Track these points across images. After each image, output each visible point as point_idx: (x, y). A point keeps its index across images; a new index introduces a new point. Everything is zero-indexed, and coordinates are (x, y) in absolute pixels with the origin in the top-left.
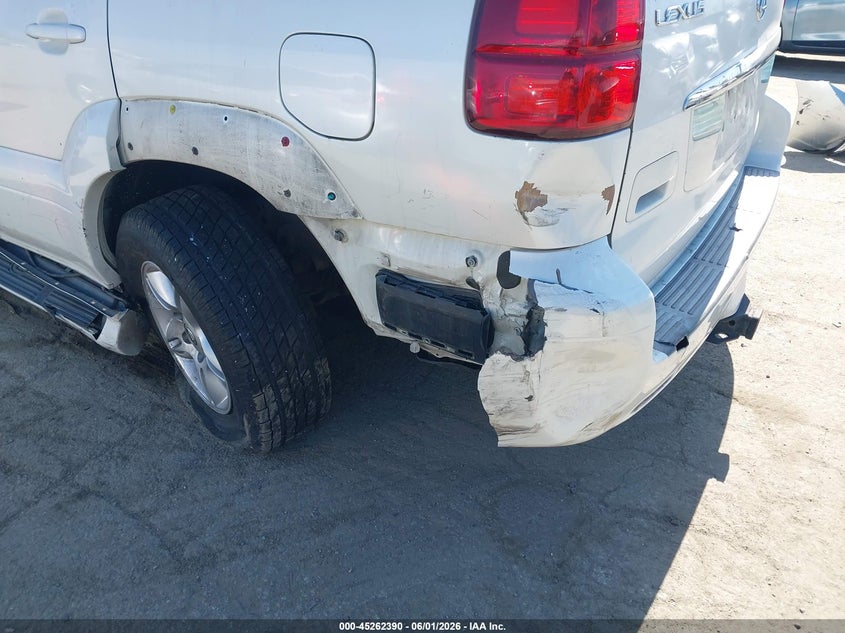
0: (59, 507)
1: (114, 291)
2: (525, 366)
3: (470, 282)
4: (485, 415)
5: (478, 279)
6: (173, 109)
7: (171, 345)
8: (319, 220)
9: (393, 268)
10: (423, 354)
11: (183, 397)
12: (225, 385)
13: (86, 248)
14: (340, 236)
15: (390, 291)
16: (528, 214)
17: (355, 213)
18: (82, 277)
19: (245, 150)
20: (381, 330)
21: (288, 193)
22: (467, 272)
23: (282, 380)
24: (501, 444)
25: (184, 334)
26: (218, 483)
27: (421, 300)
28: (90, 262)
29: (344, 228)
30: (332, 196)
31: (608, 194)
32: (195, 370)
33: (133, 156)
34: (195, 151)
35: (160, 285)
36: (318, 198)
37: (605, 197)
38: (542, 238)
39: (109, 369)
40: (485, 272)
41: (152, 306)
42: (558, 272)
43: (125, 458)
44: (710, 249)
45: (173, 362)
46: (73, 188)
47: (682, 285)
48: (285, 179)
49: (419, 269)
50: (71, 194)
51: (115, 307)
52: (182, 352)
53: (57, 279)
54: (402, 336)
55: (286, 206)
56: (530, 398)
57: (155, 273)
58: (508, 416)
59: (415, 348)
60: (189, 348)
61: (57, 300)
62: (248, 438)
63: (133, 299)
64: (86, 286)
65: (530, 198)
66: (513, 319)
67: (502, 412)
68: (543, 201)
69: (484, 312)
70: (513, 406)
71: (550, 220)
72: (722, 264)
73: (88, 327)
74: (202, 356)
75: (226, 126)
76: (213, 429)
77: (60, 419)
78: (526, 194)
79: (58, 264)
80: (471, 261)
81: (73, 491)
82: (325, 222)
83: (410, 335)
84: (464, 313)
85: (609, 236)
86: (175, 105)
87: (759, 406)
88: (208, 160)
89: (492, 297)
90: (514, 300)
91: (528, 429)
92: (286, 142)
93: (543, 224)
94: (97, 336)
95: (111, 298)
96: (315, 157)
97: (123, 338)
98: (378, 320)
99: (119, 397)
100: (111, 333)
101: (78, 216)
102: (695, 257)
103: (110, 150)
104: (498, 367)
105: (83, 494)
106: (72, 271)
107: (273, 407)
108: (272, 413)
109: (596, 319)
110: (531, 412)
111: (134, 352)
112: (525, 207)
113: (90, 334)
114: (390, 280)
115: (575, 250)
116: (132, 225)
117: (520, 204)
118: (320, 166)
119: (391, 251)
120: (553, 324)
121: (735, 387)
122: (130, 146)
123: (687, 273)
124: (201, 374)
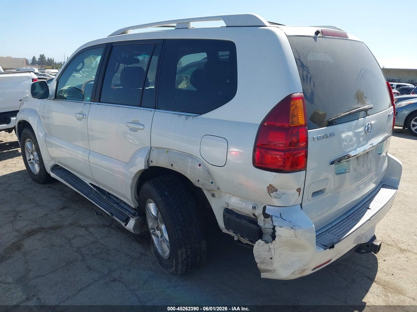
0: (106, 283)
1: (135, 209)
2: (269, 246)
3: (254, 215)
4: (256, 264)
5: (256, 214)
6: (167, 152)
7: (151, 231)
8: (207, 190)
9: (229, 208)
10: (239, 241)
11: (152, 252)
12: (168, 248)
13: (130, 193)
14: (213, 195)
15: (228, 216)
16: (271, 194)
17: (218, 189)
18: (125, 203)
19: (187, 166)
20: (225, 231)
21: (198, 181)
22: (253, 211)
23: (188, 246)
24: (262, 277)
25: (157, 227)
26: (161, 283)
27: (237, 220)
28: (130, 198)
29: (215, 193)
30: (212, 183)
31: (299, 190)
32: (159, 241)
33: (152, 165)
34: (172, 165)
35: (152, 207)
36: (208, 183)
37: (297, 191)
38: (276, 202)
39: (127, 239)
40: (259, 212)
41: (148, 216)
42: (280, 214)
43: (130, 270)
44: (355, 215)
45: (151, 238)
46: (130, 172)
47: (338, 227)
48: (198, 176)
49: (237, 209)
50: (129, 175)
51: (134, 215)
52: (155, 234)
53: (116, 203)
54: (231, 233)
55: (197, 185)
56: (271, 258)
57: (151, 204)
58: (264, 264)
59: (236, 238)
60: (158, 233)
61: (114, 211)
62: (174, 268)
63: (141, 212)
64: (125, 207)
65: (271, 189)
66: (268, 229)
67: (262, 263)
68: (276, 190)
69: (258, 226)
70: (266, 261)
71: (278, 196)
72: (357, 221)
73: (123, 222)
74: (162, 236)
75: (182, 159)
76: (162, 264)
77: (109, 254)
78: (270, 188)
79: (117, 197)
80: (254, 208)
81: (111, 279)
82: (209, 190)
83: (234, 233)
84: (252, 226)
85: (301, 204)
86: (168, 151)
87: (385, 286)
88: (176, 168)
89: (261, 221)
90: (268, 223)
91: (271, 271)
92: (200, 165)
93: (276, 198)
94: (126, 225)
95: (133, 212)
96: (208, 170)
97: (135, 227)
98: (224, 227)
99: (130, 249)
100: (131, 225)
101: (130, 182)
102: (347, 217)
103: (145, 162)
104: (260, 245)
105: (114, 280)
106: (121, 201)
107: (184, 256)
108: (184, 258)
109: (292, 231)
110: (272, 264)
111: (138, 233)
112: (270, 191)
113: (123, 224)
114: (228, 212)
115: (288, 208)
116: (147, 186)
117: (268, 190)
118: (209, 173)
119: (229, 202)
120: (279, 231)
121: (376, 277)
122: (152, 161)
123: (342, 222)
124: (160, 243)
